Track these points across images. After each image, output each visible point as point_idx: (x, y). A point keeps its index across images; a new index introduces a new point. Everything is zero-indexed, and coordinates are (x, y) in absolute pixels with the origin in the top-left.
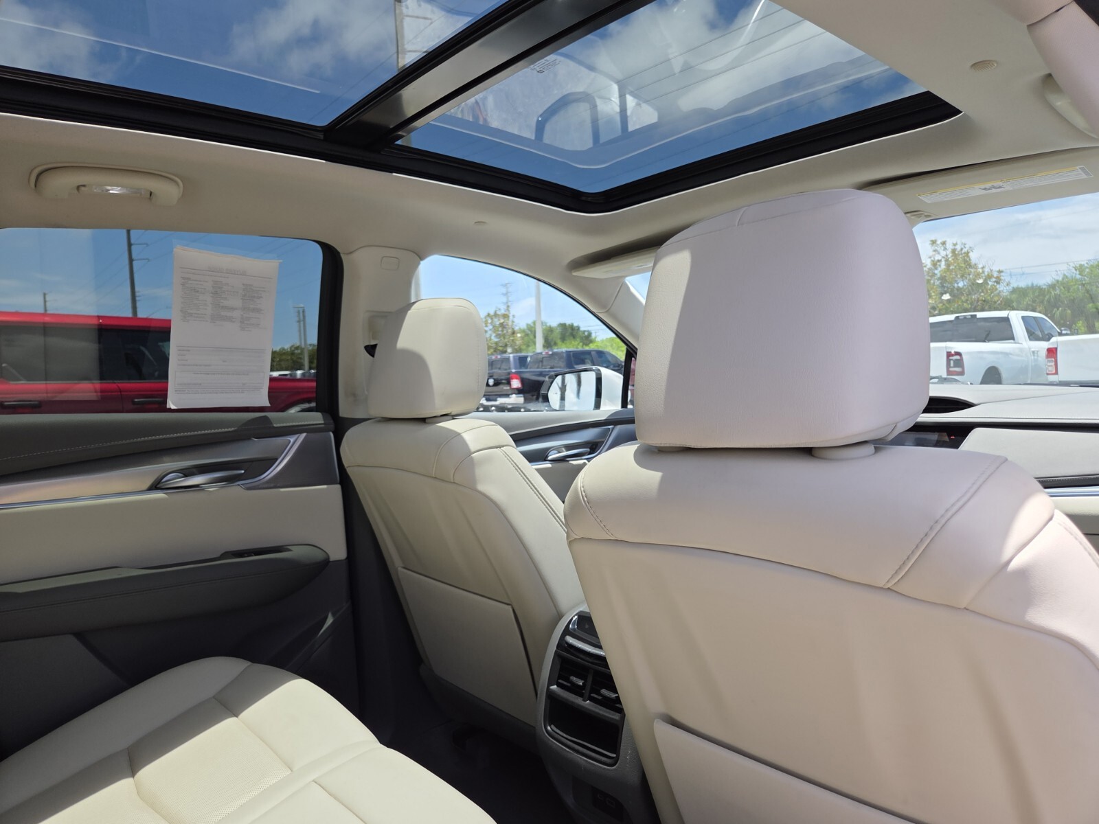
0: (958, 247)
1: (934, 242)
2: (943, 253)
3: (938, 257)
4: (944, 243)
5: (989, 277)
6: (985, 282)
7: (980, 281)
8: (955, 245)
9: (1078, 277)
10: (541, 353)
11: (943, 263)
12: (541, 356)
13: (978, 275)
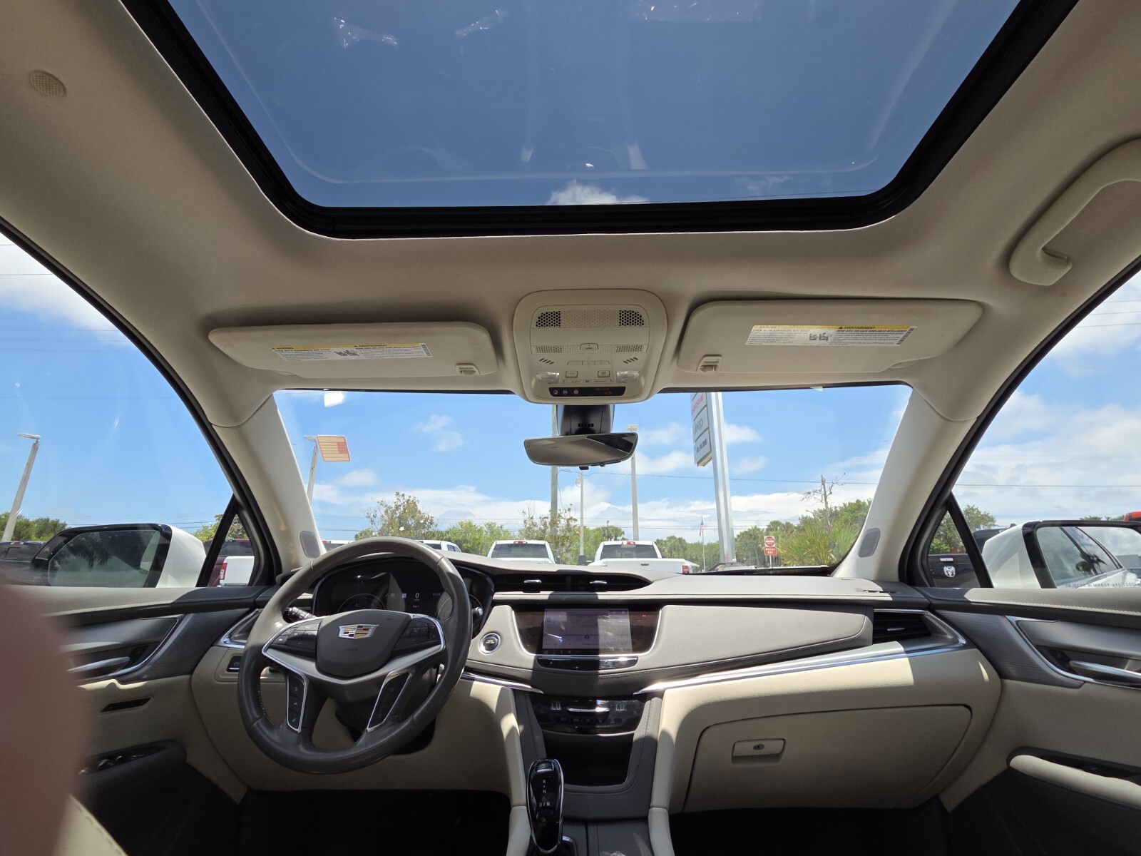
0: (411, 499)
1: (398, 494)
2: (402, 501)
3: (399, 503)
4: (403, 495)
5: (427, 519)
6: (425, 523)
7: (422, 522)
8: (410, 497)
9: (460, 528)
10: (9, 543)
11: (402, 508)
12: (8, 546)
13: (422, 518)
